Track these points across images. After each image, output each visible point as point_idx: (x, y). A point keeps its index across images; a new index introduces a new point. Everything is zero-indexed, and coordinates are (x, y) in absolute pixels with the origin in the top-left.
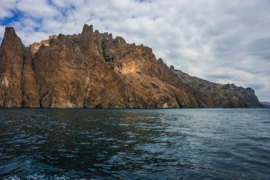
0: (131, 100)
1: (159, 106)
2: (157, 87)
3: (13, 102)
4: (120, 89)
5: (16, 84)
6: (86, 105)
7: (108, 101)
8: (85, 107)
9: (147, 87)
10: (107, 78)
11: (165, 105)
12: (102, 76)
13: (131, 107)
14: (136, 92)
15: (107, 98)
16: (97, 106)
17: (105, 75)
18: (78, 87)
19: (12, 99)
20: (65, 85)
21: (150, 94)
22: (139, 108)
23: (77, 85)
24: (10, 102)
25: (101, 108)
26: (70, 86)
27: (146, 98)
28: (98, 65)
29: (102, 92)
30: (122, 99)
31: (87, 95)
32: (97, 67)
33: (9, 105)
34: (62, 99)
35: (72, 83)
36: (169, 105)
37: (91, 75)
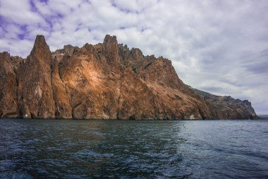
0: (161, 111)
1: (185, 117)
2: (180, 99)
3: (49, 112)
4: (151, 101)
5: (49, 94)
6: (120, 116)
7: (141, 112)
8: (118, 119)
9: (173, 99)
10: (137, 89)
11: (192, 117)
12: (132, 87)
13: (161, 118)
14: (165, 104)
15: (140, 109)
16: (131, 117)
17: (135, 86)
18: (112, 98)
19: (48, 110)
20: (98, 96)
21: (177, 106)
22: (168, 119)
23: (109, 95)
24: (46, 112)
25: (134, 119)
26: (102, 97)
27: (174, 109)
28: (127, 75)
29: (135, 103)
30: (153, 111)
31: (121, 106)
32: (126, 78)
33: (46, 116)
34: (97, 110)
35: (105, 94)
36: (196, 116)
37: (121, 85)
